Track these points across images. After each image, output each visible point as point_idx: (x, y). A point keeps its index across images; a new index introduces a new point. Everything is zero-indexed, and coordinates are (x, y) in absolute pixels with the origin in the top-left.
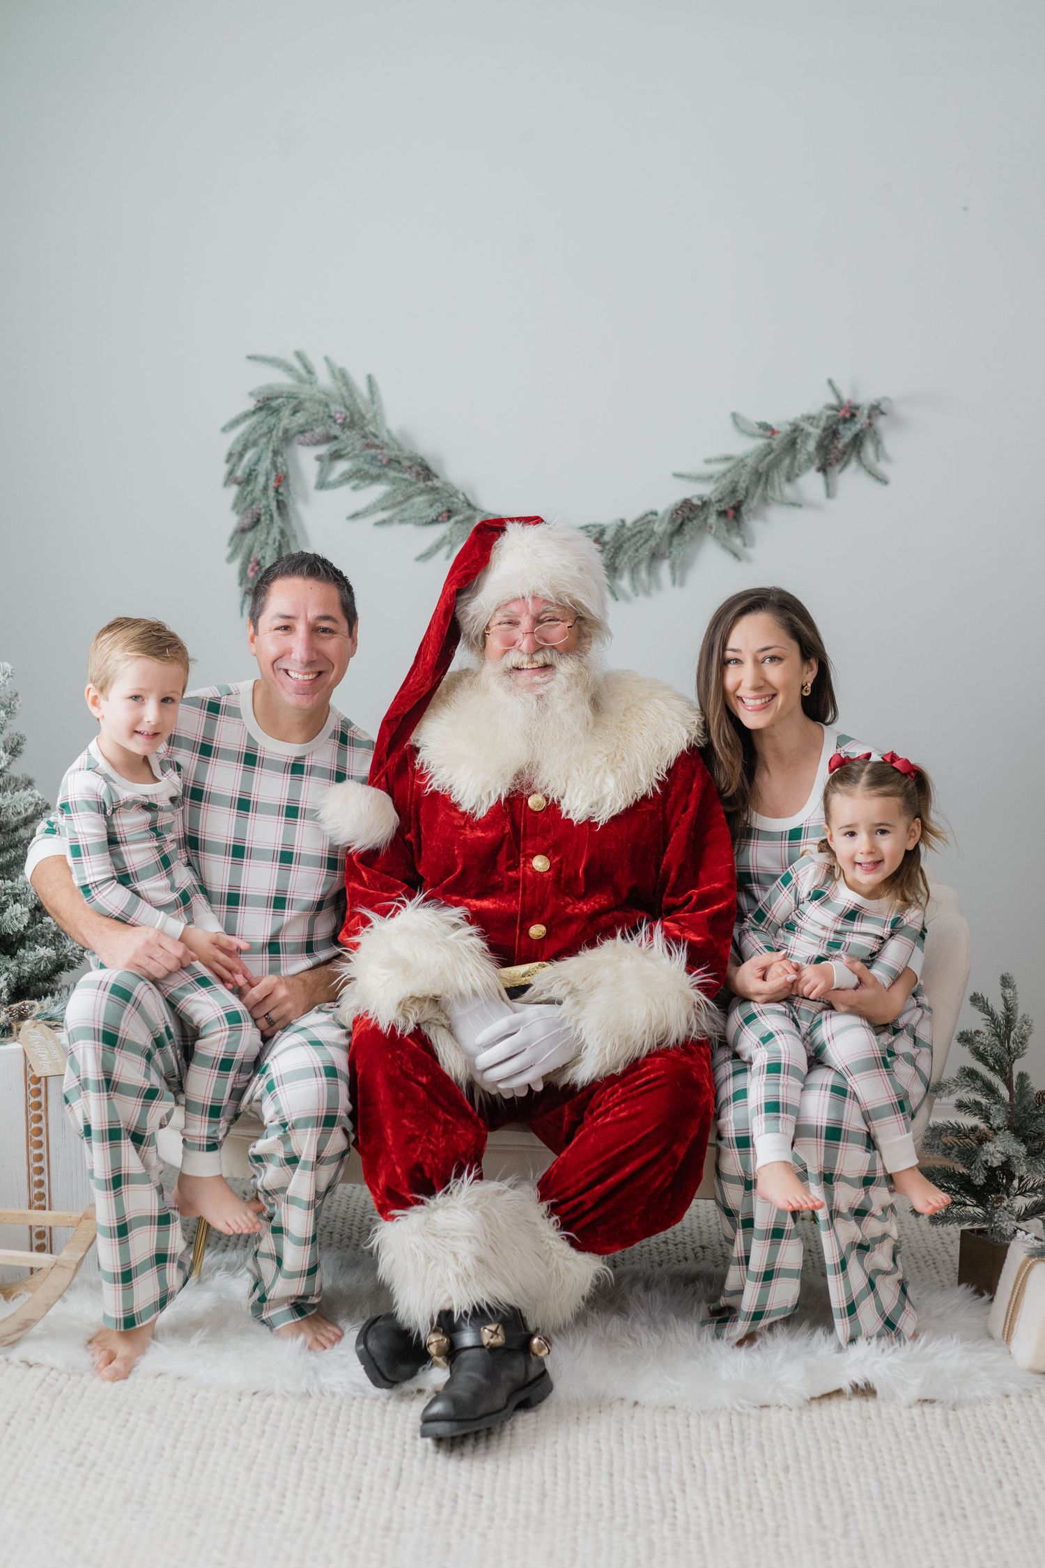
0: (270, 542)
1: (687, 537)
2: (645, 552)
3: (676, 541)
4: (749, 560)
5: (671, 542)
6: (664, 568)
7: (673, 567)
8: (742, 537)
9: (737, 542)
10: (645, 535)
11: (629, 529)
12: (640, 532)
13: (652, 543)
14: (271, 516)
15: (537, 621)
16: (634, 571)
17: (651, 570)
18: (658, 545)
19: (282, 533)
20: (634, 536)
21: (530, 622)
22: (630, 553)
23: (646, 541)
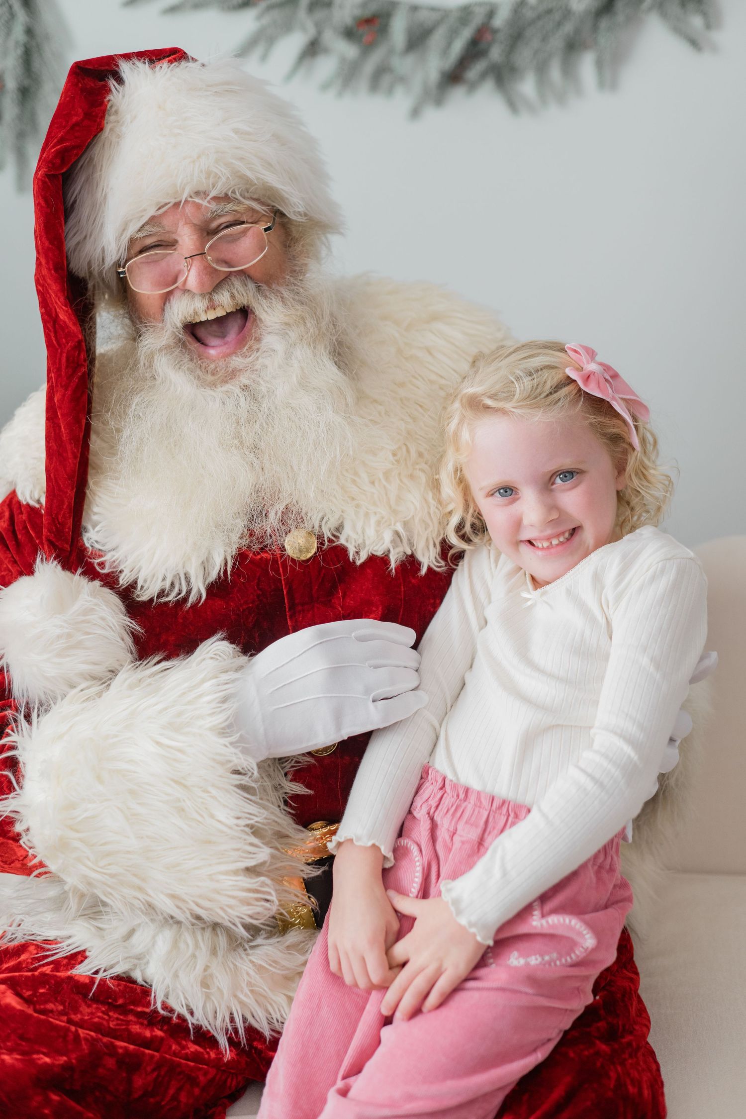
0: (11, 44)
1: (620, 18)
2: (557, 42)
3: (604, 23)
4: (714, 48)
5: (595, 28)
6: (587, 65)
7: (600, 64)
8: (705, 14)
9: (697, 22)
10: (557, 16)
11: (533, 8)
12: (549, 11)
13: (568, 28)
14: (11, 7)
15: (207, 231)
16: (542, 70)
17: (569, 69)
18: (577, 31)
19: (29, 32)
20: (539, 17)
21: (195, 237)
22: (535, 43)
23: (559, 24)
